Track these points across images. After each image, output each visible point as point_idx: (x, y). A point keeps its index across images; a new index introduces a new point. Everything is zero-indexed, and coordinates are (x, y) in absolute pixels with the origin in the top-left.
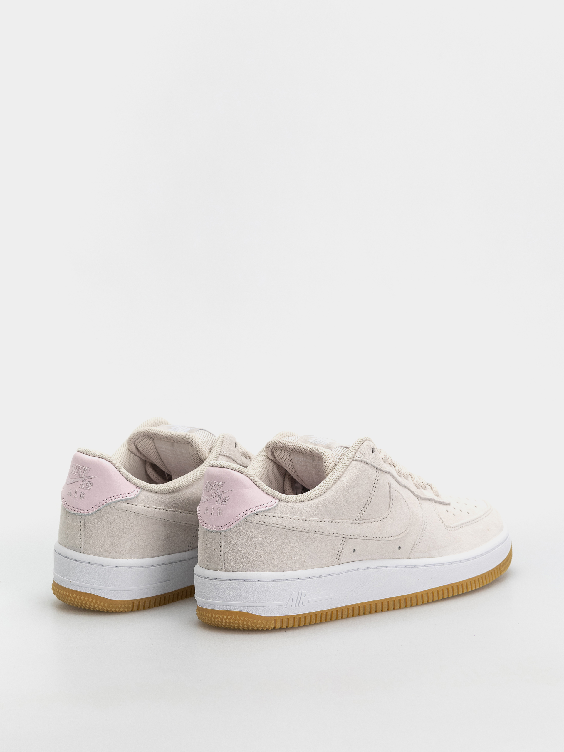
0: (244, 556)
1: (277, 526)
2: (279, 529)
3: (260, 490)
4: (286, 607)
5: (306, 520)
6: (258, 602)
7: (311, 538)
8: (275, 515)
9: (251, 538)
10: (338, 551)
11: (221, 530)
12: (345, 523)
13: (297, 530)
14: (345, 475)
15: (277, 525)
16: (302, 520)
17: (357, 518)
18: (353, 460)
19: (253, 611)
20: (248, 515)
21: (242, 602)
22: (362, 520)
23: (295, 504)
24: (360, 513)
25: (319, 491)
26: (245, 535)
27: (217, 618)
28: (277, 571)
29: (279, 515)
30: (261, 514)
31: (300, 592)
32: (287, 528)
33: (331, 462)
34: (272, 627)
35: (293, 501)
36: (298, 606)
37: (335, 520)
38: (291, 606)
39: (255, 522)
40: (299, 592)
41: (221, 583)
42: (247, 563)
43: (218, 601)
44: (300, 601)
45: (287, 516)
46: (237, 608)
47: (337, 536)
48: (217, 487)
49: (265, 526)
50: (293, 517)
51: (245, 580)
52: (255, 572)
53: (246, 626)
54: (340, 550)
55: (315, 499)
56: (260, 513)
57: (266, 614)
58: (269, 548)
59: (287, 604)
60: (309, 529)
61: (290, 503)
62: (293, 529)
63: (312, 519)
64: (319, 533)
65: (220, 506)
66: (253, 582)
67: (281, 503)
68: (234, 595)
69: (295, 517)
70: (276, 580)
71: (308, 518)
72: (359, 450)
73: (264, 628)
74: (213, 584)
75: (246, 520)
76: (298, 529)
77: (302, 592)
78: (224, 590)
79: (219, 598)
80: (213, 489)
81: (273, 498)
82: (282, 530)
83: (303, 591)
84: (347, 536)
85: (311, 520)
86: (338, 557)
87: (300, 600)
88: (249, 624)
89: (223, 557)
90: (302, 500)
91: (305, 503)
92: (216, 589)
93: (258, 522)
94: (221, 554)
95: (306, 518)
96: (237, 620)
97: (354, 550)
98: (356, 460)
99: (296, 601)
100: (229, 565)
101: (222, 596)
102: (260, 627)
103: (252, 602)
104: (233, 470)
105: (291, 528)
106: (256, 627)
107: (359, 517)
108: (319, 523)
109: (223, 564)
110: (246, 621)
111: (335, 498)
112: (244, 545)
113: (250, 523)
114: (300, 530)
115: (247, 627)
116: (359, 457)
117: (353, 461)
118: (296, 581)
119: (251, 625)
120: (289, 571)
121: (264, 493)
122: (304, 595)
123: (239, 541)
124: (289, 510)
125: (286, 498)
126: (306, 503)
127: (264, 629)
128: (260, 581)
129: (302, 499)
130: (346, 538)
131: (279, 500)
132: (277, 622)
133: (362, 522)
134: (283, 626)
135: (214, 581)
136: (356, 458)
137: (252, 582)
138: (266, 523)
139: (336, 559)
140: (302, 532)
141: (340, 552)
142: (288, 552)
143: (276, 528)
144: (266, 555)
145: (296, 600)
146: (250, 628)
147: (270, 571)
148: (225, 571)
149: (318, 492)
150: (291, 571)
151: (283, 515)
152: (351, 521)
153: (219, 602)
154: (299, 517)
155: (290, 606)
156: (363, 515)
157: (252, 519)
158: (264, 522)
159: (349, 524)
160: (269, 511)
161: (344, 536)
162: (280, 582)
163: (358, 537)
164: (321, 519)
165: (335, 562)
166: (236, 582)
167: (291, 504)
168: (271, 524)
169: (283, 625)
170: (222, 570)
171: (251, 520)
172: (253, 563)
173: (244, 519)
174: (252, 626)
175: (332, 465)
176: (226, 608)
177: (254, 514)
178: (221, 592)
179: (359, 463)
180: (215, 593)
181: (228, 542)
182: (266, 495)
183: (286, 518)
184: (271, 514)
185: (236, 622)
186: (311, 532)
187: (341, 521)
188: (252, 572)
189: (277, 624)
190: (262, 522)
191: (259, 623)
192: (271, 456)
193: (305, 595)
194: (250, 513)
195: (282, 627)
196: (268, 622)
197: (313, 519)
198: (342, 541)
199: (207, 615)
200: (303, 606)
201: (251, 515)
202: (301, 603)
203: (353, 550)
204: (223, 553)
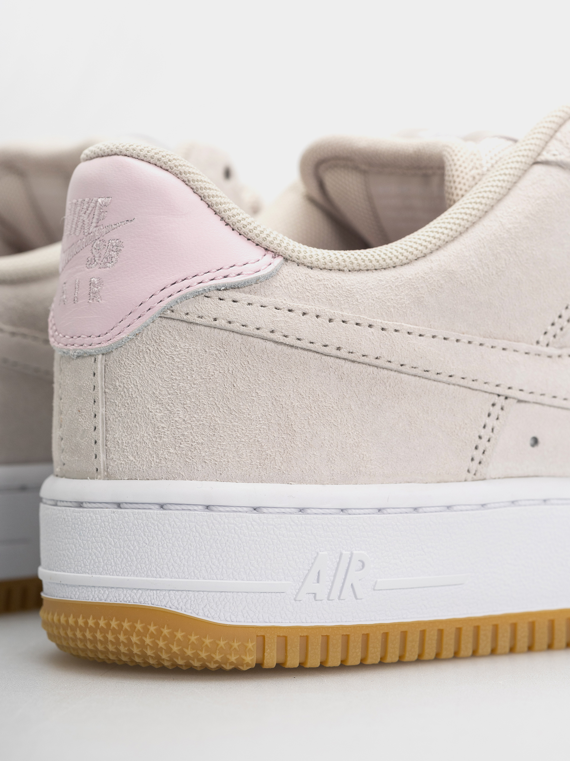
0: (163, 428)
1: (272, 336)
2: (280, 347)
3: (223, 224)
4: (295, 600)
5: (370, 326)
6: (204, 579)
7: (387, 384)
8: (265, 301)
9: (185, 370)
10: (480, 437)
11: (97, 346)
12: (504, 349)
13: (338, 353)
14: (508, 202)
15: (272, 332)
16: (357, 324)
17: (542, 338)
18: (536, 163)
19: (188, 606)
20: (176, 296)
21: (153, 576)
22: (561, 348)
23: (336, 276)
24: (553, 324)
25: (419, 242)
26: (166, 360)
27: (82, 630)
28: (271, 480)
29: (279, 302)
30: (221, 294)
31: (344, 552)
32: (304, 344)
33: (467, 170)
34: (250, 660)
35: (329, 265)
36: (339, 598)
37: (469, 337)
38: (315, 597)
39: (199, 321)
40: (341, 554)
41: (92, 514)
42: (172, 451)
43: (84, 575)
44: (343, 584)
45: (306, 307)
46: (138, 595)
47: (475, 387)
48: (91, 216)
49: (232, 334)
50: (327, 311)
51: (165, 507)
52: (196, 479)
53: (164, 656)
54: (486, 433)
55: (406, 267)
56: (216, 292)
57: (229, 619)
58: (244, 405)
59: (299, 590)
60: (378, 355)
61: (321, 272)
62: (326, 350)
63: (391, 325)
64: (414, 371)
65: (95, 272)
66: (188, 512)
67: (290, 269)
68: (127, 552)
69: (333, 312)
70: (265, 510)
71: (378, 322)
72: (558, 135)
73: (225, 664)
74: (72, 519)
75: (173, 315)
76: (343, 353)
77: (352, 554)
78: (101, 536)
79: (85, 565)
80: (80, 224)
81: (263, 251)
82: (289, 350)
83: (355, 552)
84: (508, 393)
85: (385, 327)
86: (478, 455)
87: (345, 579)
88: (175, 649)
89: (101, 436)
90: (360, 265)
91: (370, 274)
92: (80, 535)
93: (208, 321)
94: (96, 425)
95: (372, 321)
96: (139, 634)
97: (535, 441)
98: (546, 163)
99: (333, 583)
100: (119, 459)
101: (94, 557)
102: (210, 658)
103: (184, 578)
104: (138, 158)
105: (317, 347)
106: (199, 660)
107: (550, 336)
108: (414, 339)
109: (102, 457)
110: (165, 638)
111: (469, 268)
112: (163, 393)
113: (184, 324)
114: (350, 357)
115: (171, 660)
116: (556, 153)
117: (537, 168)
118: (329, 516)
119: (182, 651)
120: (310, 483)
121: (235, 234)
122: (360, 564)
123: (150, 381)
124: (314, 290)
125: (307, 255)
126: (376, 274)
127: (224, 666)
128: (212, 511)
129: (360, 262)
130: (506, 398)
131: (286, 260)
132: (266, 647)
133: (559, 352)
134: (289, 659)
135: (73, 511)
136: (546, 156)
137: (184, 512)
138: (235, 326)
139: (472, 459)
140: (356, 365)
141: (485, 439)
142: (309, 424)
143: (270, 345)
144: (234, 426)
145: (332, 578)
146: (180, 662)
147: (245, 479)
148: (109, 477)
149: (415, 246)
150: (316, 484)
151: (292, 305)
152: (524, 347)
153: (87, 575)
154: (347, 314)
155: (312, 596)
156: (564, 330)
157: (191, 309)
158: (230, 322)
159: (516, 353)
160: (247, 289)
161: (498, 390)
162: (277, 515)
163: (546, 400)
164: (422, 329)
165: (469, 471)
166: (136, 511)
167: (326, 274)
168: (251, 329)
169: (286, 656)
170: (99, 477)
171: (187, 314)
172: (189, 452)
173: (164, 311)
174: (183, 655)
175: (471, 179)
176: (105, 596)
177: (197, 294)
178: (92, 543)
179: (554, 171)
180: (76, 547)
181: (117, 384)
182: (241, 242)
183: (304, 314)
184: (252, 298)
185: (134, 639)
186: (388, 365)
187: (488, 342)
188: (187, 481)
189: (267, 651)
190: (222, 323)
191: (207, 645)
192: (316, 194)
193: (363, 566)
194: (185, 291)
195: (284, 663)
196: (236, 645)
197: (396, 325)
198: (493, 405)
199: (56, 618)
200: (356, 598)
201: (186, 297)
202: (347, 591)
203: (529, 441)
204: (100, 421)
